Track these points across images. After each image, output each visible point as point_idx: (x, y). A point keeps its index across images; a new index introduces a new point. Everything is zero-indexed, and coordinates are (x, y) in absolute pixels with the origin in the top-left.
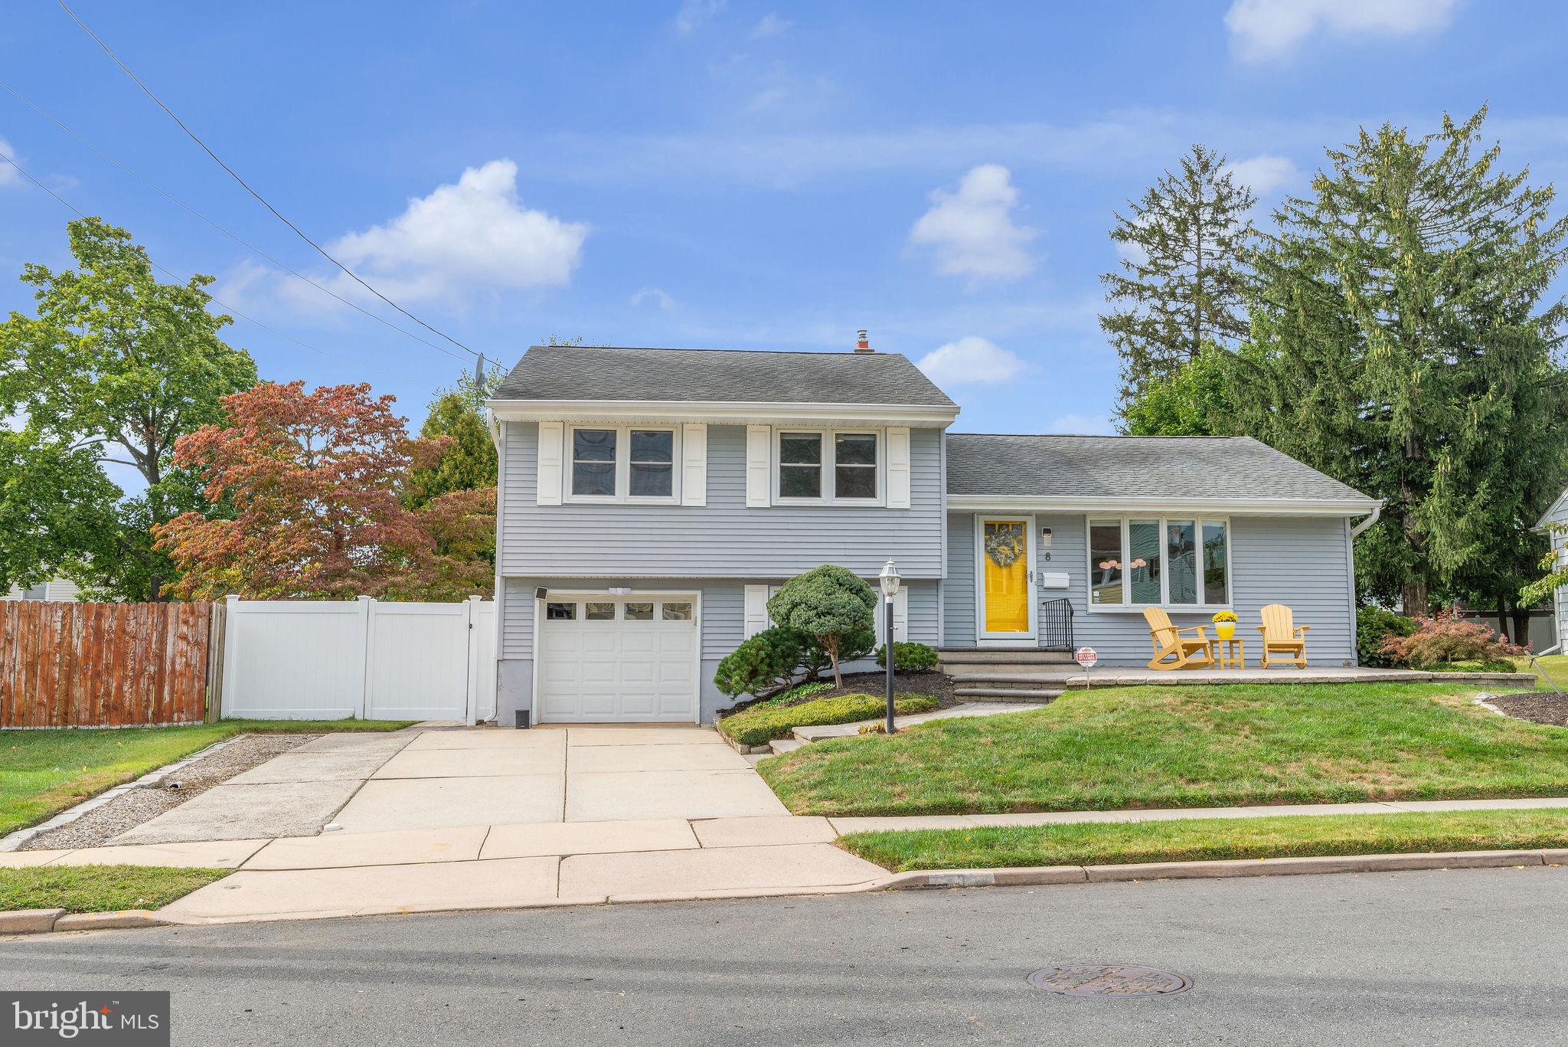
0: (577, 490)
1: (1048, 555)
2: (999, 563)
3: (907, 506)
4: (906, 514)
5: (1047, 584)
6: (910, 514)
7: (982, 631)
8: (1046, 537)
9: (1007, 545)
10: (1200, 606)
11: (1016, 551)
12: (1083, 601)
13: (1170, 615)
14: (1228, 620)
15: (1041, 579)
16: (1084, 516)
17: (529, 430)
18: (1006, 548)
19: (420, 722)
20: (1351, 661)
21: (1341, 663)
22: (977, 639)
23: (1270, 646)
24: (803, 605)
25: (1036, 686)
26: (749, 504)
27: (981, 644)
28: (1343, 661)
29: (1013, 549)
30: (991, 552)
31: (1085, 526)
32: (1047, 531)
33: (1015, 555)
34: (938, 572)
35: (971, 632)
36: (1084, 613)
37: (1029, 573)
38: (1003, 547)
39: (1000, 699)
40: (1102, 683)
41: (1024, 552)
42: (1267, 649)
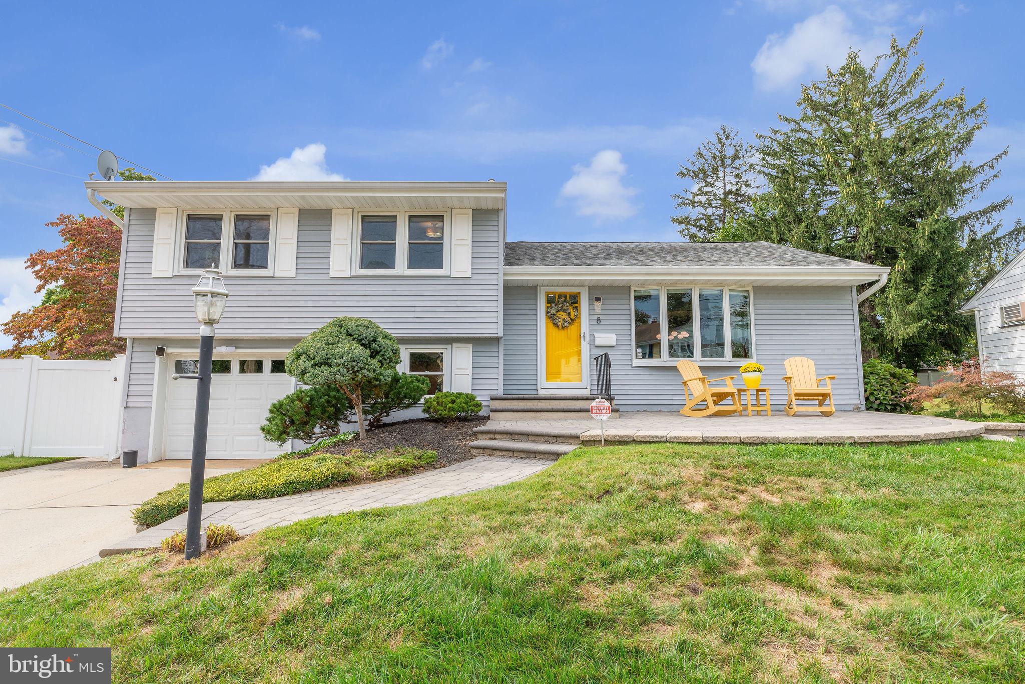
0: (187, 265)
1: (599, 319)
2: (556, 325)
3: (469, 274)
4: (467, 282)
5: (597, 342)
6: (472, 282)
7: (542, 381)
8: (597, 304)
9: (564, 311)
10: (728, 360)
11: (572, 317)
12: (629, 357)
13: (701, 368)
14: (754, 371)
15: (593, 339)
16: (629, 287)
17: (148, 215)
18: (563, 314)
19: (77, 458)
20: (860, 406)
21: (851, 408)
22: (539, 388)
23: (796, 395)
24: (304, 355)
25: (551, 439)
26: (332, 274)
27: (542, 393)
28: (853, 406)
29: (569, 314)
30: (551, 317)
31: (630, 296)
32: (598, 299)
33: (571, 319)
34: (495, 331)
35: (534, 382)
36: (629, 367)
37: (582, 334)
38: (561, 313)
39: (511, 454)
40: (617, 439)
41: (578, 317)
42: (793, 398)
